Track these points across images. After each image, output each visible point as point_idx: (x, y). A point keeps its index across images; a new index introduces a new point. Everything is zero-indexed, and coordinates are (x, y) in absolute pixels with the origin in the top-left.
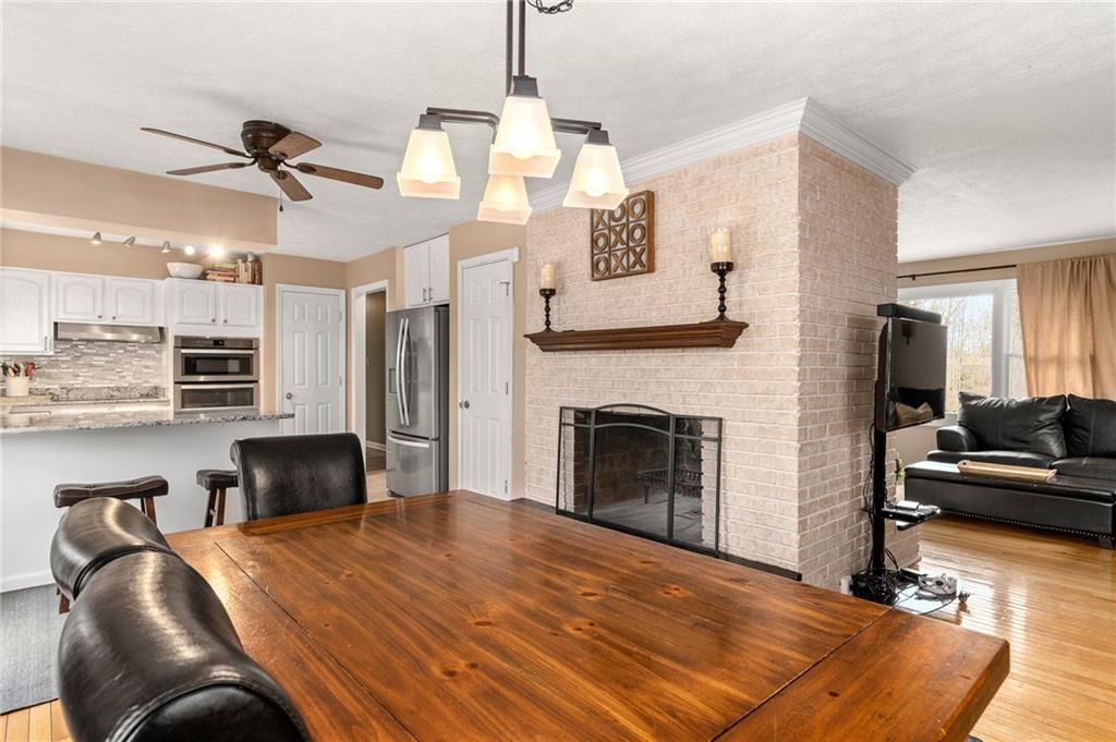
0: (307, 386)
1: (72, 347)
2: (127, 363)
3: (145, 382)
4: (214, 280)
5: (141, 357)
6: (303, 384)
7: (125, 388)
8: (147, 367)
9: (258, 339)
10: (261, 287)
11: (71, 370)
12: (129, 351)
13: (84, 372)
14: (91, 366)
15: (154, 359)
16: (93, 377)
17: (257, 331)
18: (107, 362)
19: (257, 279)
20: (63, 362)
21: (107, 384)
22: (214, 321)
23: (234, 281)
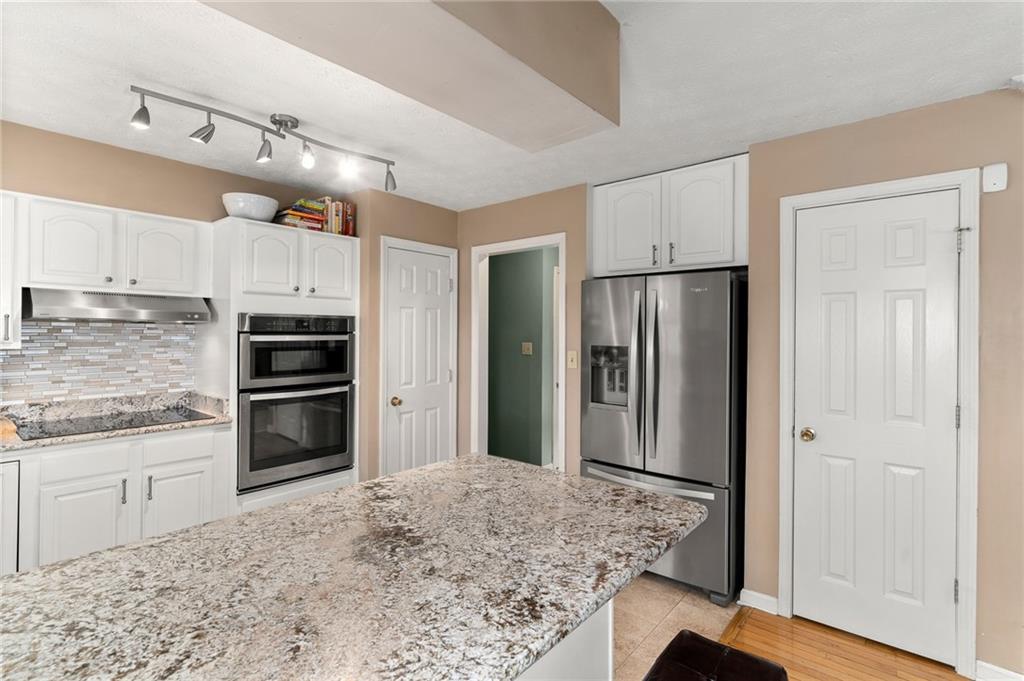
0: (414, 385)
1: (51, 331)
2: (144, 356)
3: (172, 386)
4: (295, 226)
5: (166, 345)
6: (411, 383)
7: (142, 398)
8: (176, 362)
9: (352, 318)
10: (357, 240)
11: (49, 372)
12: (146, 337)
13: (74, 374)
14: (84, 363)
15: (186, 347)
16: (86, 382)
17: (352, 308)
18: (111, 356)
19: (349, 228)
20: (32, 358)
21: (111, 393)
22: (297, 289)
23: (321, 230)
